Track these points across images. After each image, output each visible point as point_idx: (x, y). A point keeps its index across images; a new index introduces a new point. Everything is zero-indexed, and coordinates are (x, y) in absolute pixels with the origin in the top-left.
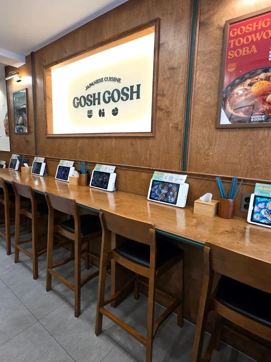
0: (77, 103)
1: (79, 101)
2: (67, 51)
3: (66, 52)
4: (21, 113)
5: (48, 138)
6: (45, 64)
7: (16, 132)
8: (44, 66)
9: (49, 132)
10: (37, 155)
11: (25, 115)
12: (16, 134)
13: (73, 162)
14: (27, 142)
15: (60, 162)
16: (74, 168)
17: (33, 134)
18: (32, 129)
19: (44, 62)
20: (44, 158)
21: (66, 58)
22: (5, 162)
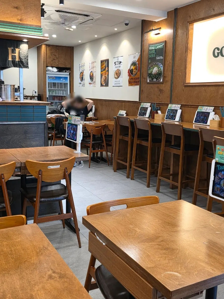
0: (217, 53)
1: (219, 51)
2: (216, 9)
3: (214, 10)
4: (157, 63)
5: (185, 86)
6: (189, 20)
7: (148, 81)
8: (188, 21)
9: (187, 81)
10: (171, 103)
11: (161, 65)
12: (148, 83)
13: (213, 108)
14: (161, 91)
15: (198, 108)
16: (214, 113)
17: (169, 84)
18: (169, 78)
19: (189, 17)
20: (180, 105)
21: (214, 16)
22: (125, 112)
